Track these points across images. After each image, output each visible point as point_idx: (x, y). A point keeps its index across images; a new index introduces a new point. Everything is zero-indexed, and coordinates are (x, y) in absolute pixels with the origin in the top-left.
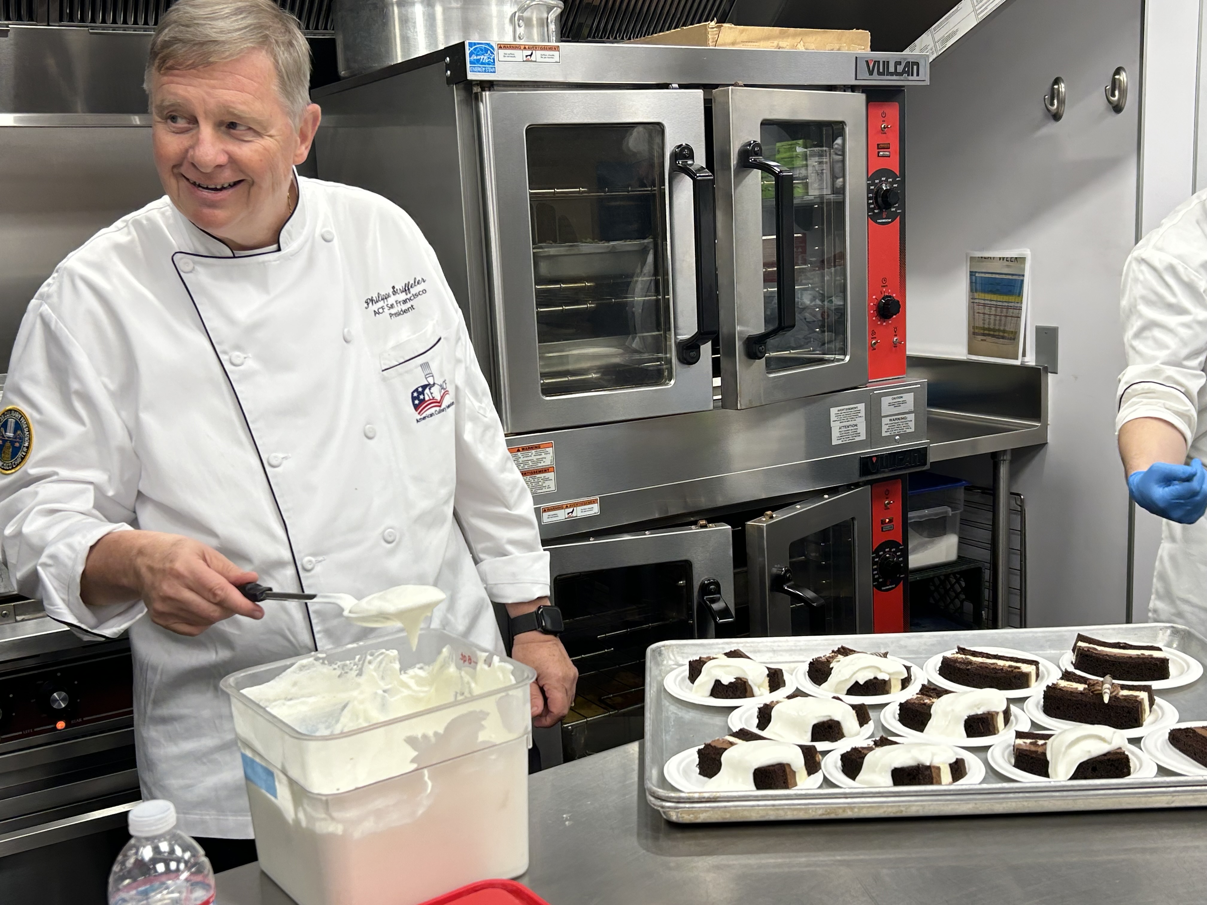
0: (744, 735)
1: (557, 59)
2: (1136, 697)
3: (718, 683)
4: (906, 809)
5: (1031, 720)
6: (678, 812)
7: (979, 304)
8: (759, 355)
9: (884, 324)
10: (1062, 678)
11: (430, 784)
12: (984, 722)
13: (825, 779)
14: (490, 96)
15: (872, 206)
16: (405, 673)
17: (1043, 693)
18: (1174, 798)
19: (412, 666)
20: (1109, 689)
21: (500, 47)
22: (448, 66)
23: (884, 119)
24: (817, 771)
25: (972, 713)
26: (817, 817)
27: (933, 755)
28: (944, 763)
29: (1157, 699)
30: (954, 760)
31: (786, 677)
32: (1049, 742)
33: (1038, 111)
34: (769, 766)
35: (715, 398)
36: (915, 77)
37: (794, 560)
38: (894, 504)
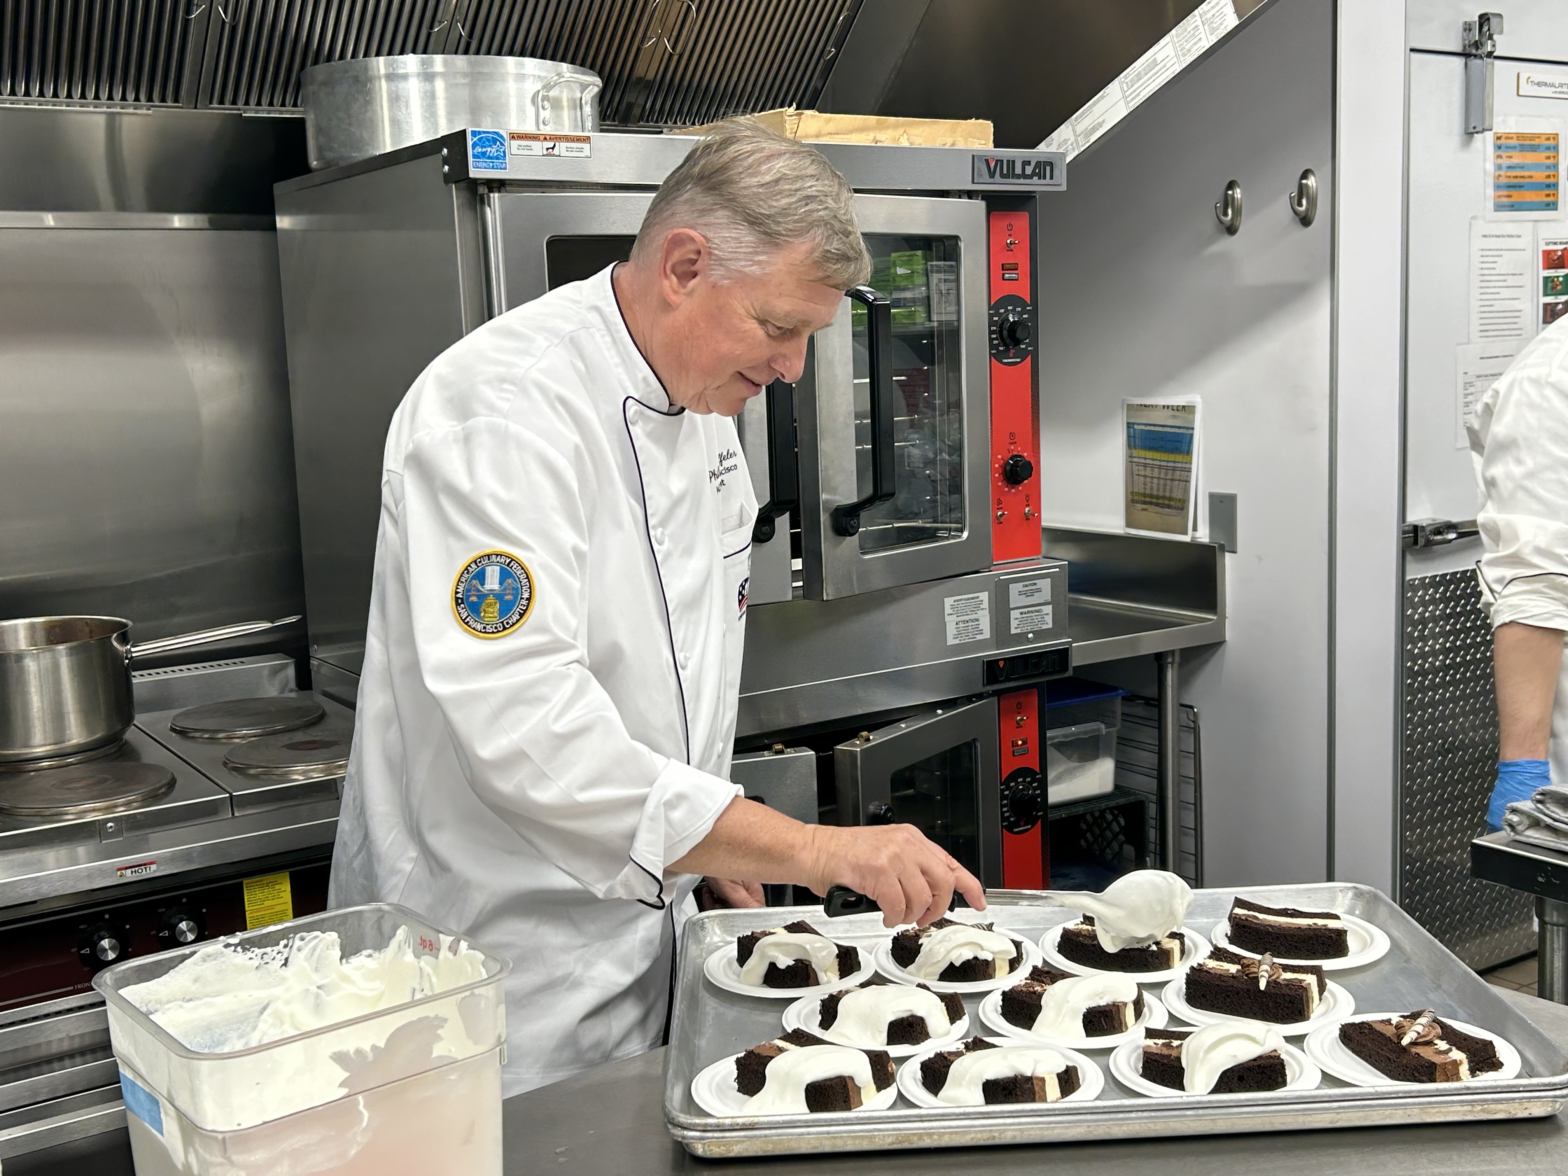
0: (800, 1038)
1: (587, 152)
2: (1301, 981)
3: (773, 966)
4: (1000, 1134)
5: (1169, 1012)
6: (704, 1144)
7: (1138, 464)
8: (851, 531)
9: (1013, 490)
10: (1210, 957)
11: (366, 1114)
12: (1107, 1016)
13: (900, 1095)
14: (500, 199)
15: (995, 342)
16: (347, 962)
17: (1185, 976)
18: (1339, 1116)
19: (356, 951)
20: (1267, 971)
21: (513, 137)
22: (445, 161)
23: (1009, 232)
24: (889, 1085)
25: (1093, 1004)
26: (886, 1147)
27: (1036, 1062)
28: (1050, 1073)
29: (1330, 984)
30: (1063, 1068)
31: (862, 956)
32: (1186, 1042)
33: (1209, 223)
34: (826, 1080)
35: (795, 584)
36: (1048, 180)
37: (897, 794)
38: (1029, 720)
